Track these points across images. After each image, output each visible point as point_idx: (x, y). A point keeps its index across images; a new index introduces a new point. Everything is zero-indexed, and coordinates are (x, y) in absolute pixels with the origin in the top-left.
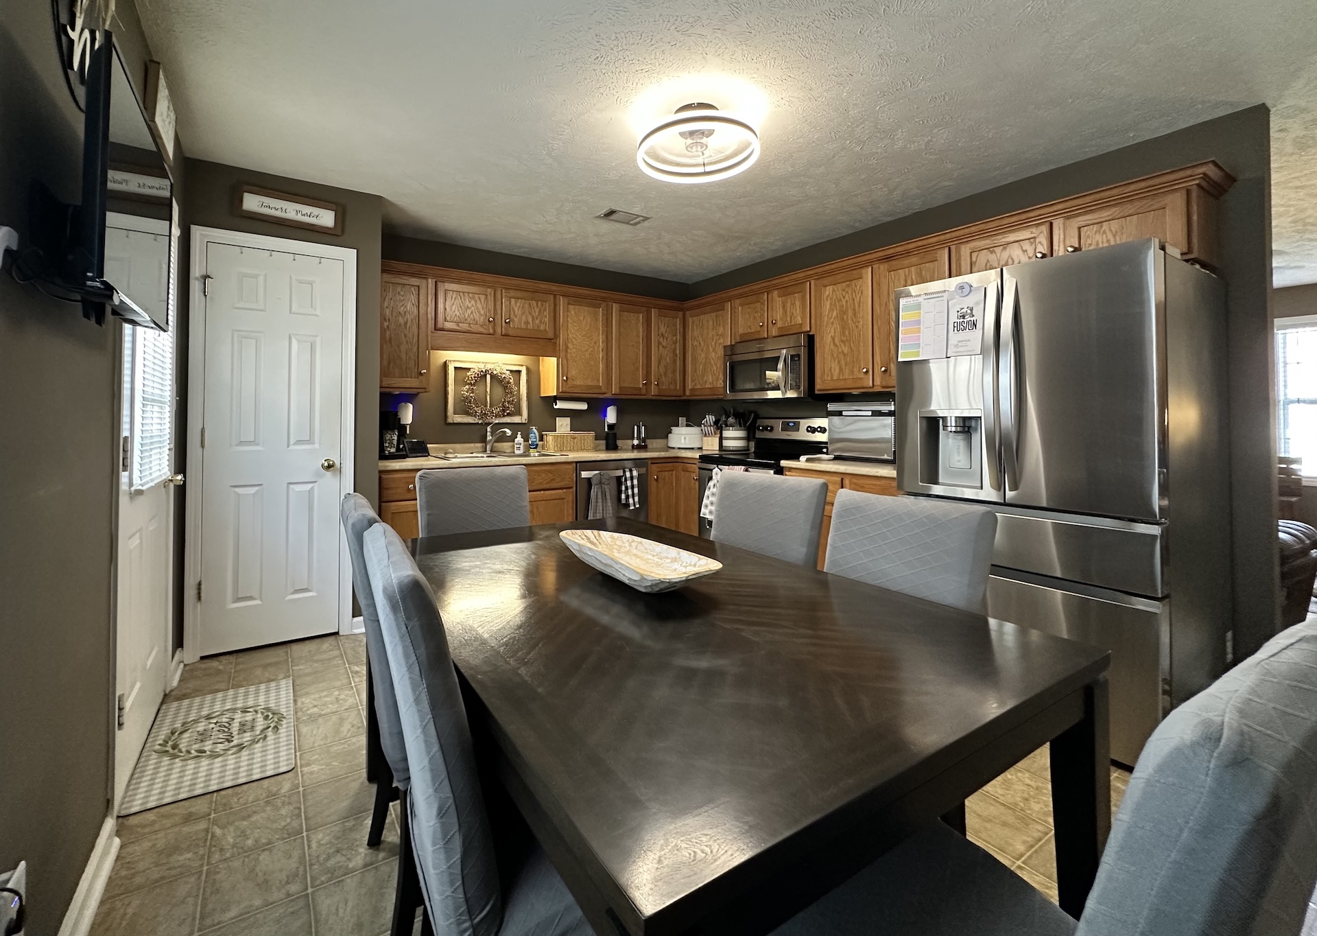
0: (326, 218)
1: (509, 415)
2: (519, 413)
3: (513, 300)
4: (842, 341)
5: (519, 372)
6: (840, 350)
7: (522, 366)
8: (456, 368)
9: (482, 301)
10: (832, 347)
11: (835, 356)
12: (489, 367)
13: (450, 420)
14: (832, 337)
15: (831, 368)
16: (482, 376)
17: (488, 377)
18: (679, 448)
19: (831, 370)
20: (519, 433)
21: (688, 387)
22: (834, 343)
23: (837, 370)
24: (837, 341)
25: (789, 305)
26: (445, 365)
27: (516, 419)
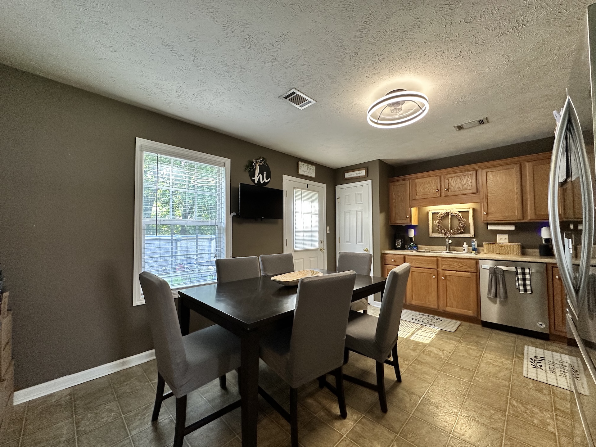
0: (363, 173)
1: (461, 233)
2: (469, 232)
3: (450, 179)
5: (469, 211)
7: (469, 208)
8: (433, 213)
9: (433, 183)
12: (448, 211)
13: (431, 236)
16: (447, 215)
17: (450, 215)
20: (465, 242)
26: (428, 213)
27: (467, 235)
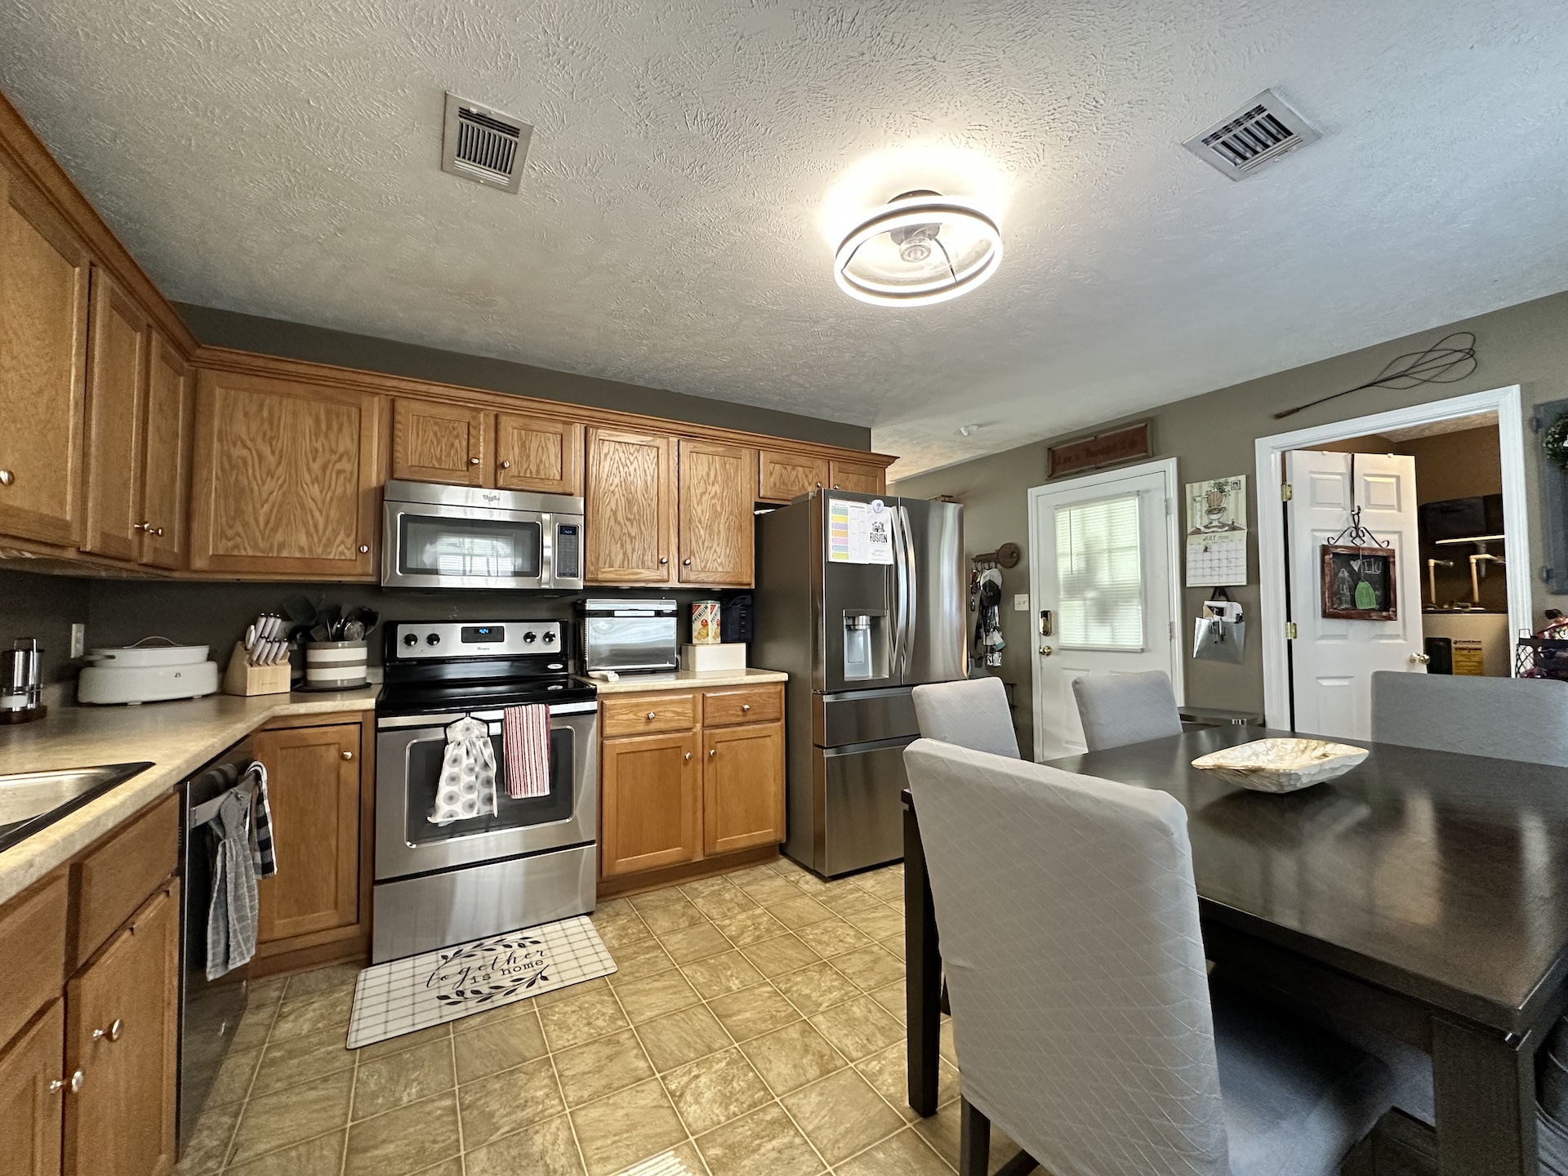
4: (628, 519)
6: (625, 530)
10: (612, 523)
11: (617, 537)
14: (612, 510)
15: (610, 551)
18: (145, 703)
19: (609, 554)
21: (206, 549)
22: (616, 520)
23: (620, 557)
24: (620, 517)
25: (534, 446)
